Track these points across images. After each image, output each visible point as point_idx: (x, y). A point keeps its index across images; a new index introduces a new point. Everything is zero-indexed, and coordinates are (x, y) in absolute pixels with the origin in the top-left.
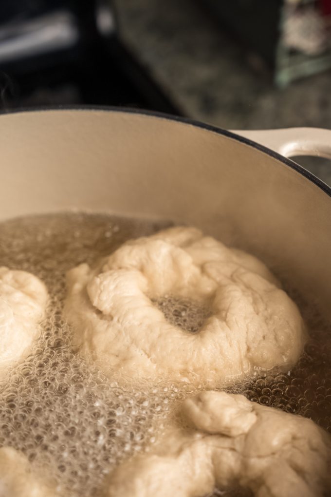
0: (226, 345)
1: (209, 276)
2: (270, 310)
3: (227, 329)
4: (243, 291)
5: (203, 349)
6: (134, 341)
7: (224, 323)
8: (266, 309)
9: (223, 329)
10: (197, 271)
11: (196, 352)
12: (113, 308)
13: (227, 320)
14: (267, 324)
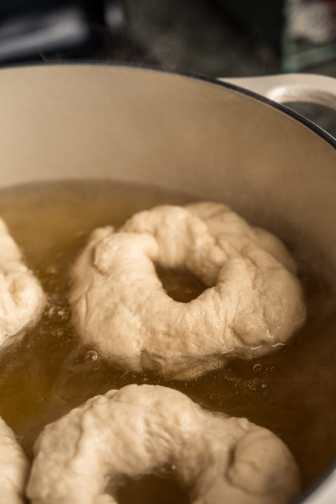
0: (212, 312)
1: (221, 247)
2: (265, 286)
3: (218, 299)
4: (248, 266)
5: (188, 315)
6: (123, 300)
7: (217, 294)
8: (262, 285)
9: (213, 298)
10: (211, 240)
11: (180, 318)
12: (110, 268)
13: (221, 290)
14: (260, 298)
